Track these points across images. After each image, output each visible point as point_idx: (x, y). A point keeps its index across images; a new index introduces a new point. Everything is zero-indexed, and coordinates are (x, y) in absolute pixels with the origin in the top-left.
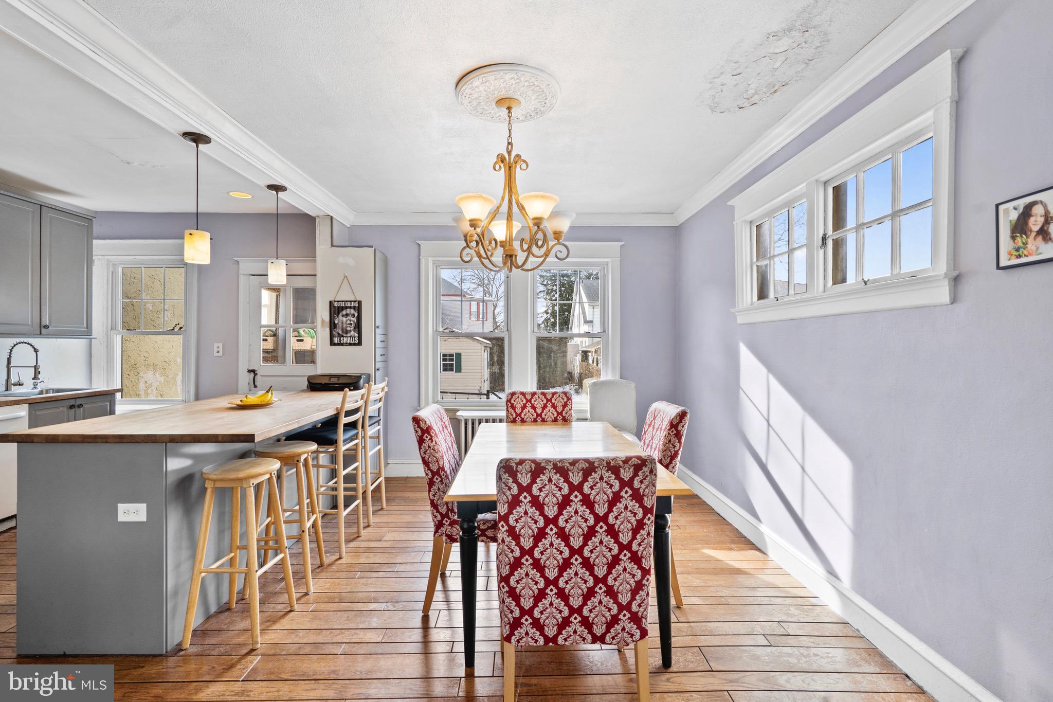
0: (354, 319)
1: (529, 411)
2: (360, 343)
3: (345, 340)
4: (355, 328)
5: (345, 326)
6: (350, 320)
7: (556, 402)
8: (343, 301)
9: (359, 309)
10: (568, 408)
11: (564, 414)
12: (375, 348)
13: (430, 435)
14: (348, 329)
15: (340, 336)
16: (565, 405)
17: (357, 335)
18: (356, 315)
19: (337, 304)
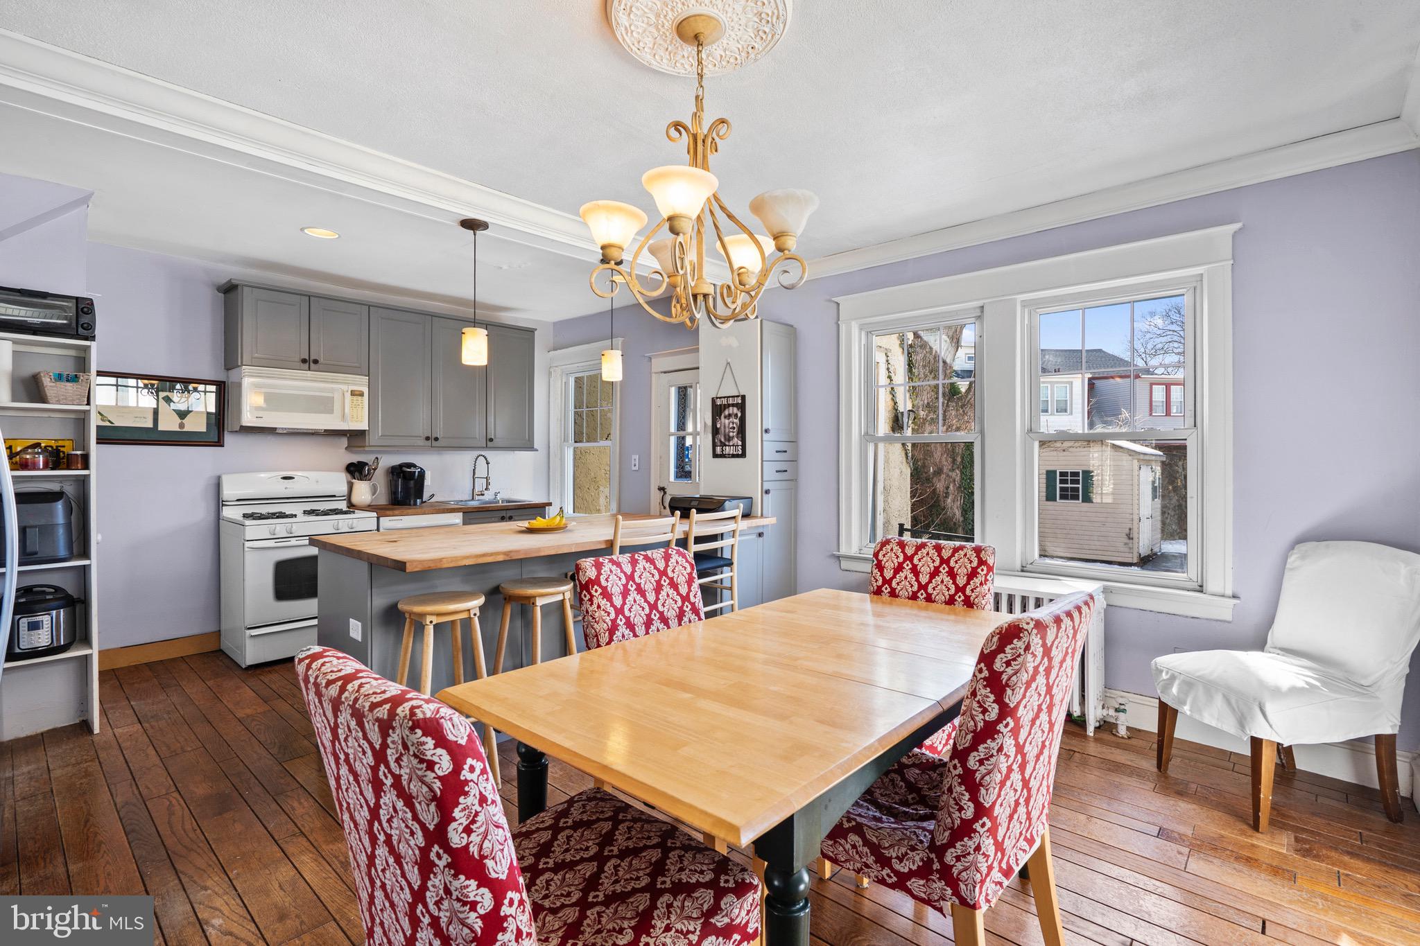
0: (737, 421)
1: (906, 578)
2: (743, 455)
3: (727, 450)
4: (738, 434)
5: (727, 430)
6: (733, 423)
7: (957, 566)
8: (724, 397)
9: (742, 407)
10: (977, 581)
11: (968, 592)
12: (762, 461)
13: (590, 593)
14: (731, 434)
15: (723, 445)
16: (973, 574)
17: (740, 443)
18: (739, 415)
19: (718, 402)
